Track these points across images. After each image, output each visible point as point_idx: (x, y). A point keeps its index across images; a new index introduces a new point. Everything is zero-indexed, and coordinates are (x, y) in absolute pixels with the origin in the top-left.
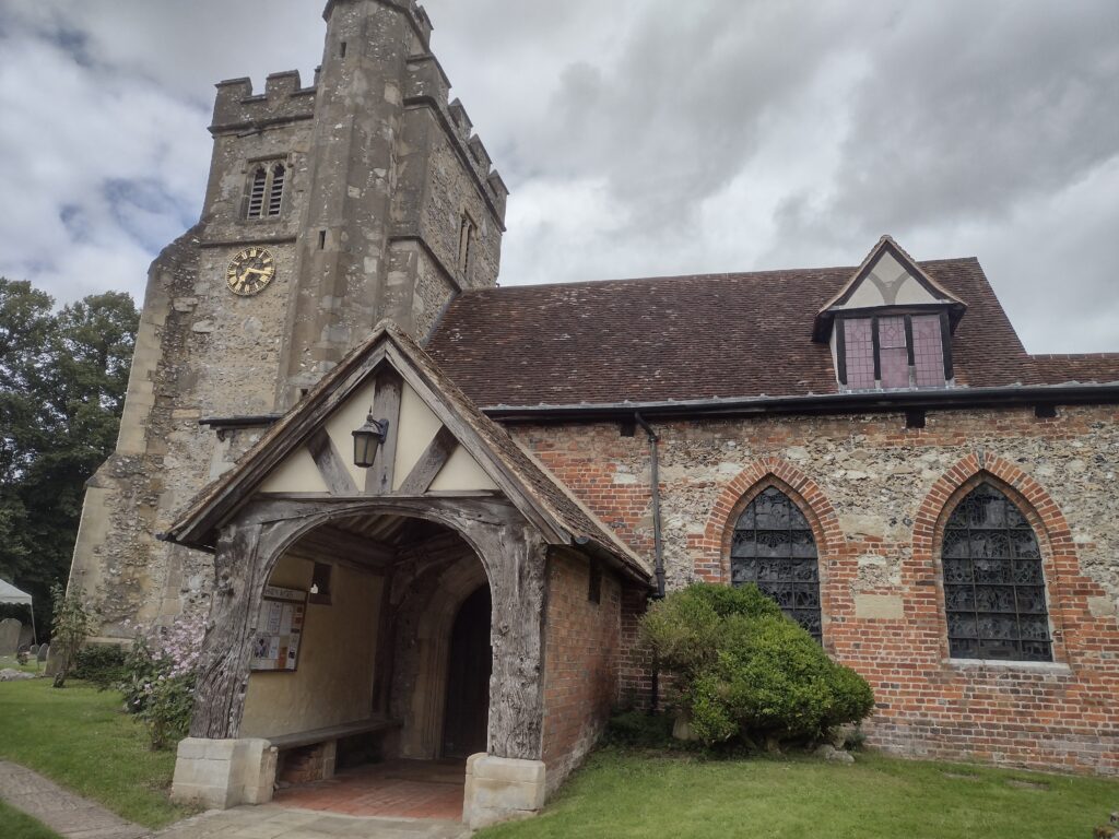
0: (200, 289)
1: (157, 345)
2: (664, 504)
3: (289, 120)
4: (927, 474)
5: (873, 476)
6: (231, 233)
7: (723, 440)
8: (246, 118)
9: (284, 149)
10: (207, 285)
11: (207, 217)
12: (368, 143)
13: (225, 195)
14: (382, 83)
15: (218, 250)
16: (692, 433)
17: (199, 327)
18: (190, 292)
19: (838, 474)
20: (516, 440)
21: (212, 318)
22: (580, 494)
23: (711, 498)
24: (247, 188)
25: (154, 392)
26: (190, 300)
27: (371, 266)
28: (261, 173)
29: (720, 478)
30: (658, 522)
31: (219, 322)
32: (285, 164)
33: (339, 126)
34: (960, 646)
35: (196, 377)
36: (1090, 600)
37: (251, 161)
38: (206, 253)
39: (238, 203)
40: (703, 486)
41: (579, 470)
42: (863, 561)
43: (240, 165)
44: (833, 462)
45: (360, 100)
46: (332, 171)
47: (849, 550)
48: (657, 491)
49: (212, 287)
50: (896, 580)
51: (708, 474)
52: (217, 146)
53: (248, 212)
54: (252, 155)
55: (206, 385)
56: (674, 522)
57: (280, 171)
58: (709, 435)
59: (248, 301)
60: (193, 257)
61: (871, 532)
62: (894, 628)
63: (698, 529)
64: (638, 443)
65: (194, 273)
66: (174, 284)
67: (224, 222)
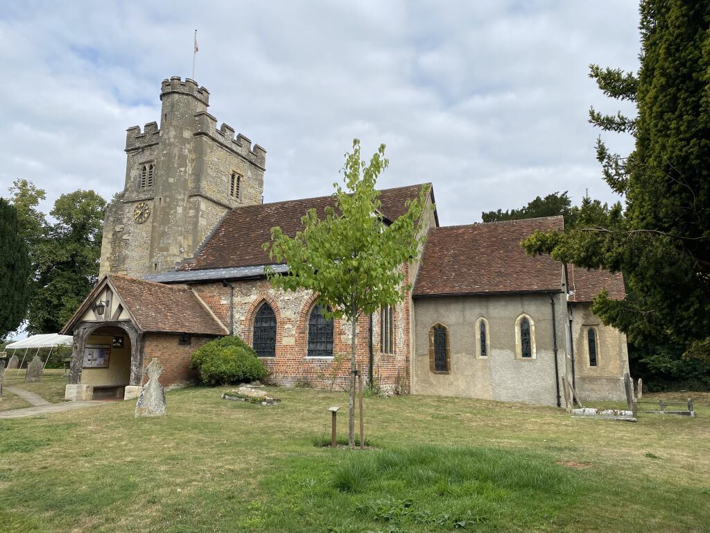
0: (125, 221)
1: (109, 246)
2: (234, 310)
3: (153, 145)
4: (305, 297)
5: (291, 298)
6: (134, 196)
7: (252, 287)
8: (138, 145)
9: (152, 158)
10: (126, 219)
11: (126, 190)
12: (177, 158)
13: (132, 179)
14: (181, 129)
15: (130, 204)
16: (244, 285)
17: (125, 237)
18: (121, 223)
19: (282, 298)
20: (193, 290)
21: (129, 233)
22: (211, 308)
23: (247, 307)
24: (140, 175)
25: (110, 265)
26: (121, 226)
27: (180, 210)
28: (145, 168)
29: (250, 300)
30: (232, 317)
31: (132, 235)
32: (153, 164)
33: (165, 152)
34: (311, 353)
35: (125, 258)
36: (342, 336)
37: (141, 164)
38: (126, 205)
39: (137, 182)
40: (245, 303)
41: (210, 300)
42: (286, 327)
43: (136, 166)
44: (281, 294)
45: (172, 140)
46: (162, 172)
47: (283, 323)
48: (232, 306)
49: (129, 220)
50: (294, 332)
51: (247, 299)
52: (128, 157)
53: (141, 185)
54: (141, 161)
55: (128, 261)
56: (237, 316)
57: (151, 167)
58: (248, 286)
59: (141, 225)
60: (121, 207)
61: (289, 317)
62: (292, 347)
63: (243, 318)
64: (227, 290)
65: (122, 214)
66: (114, 221)
67: (132, 192)
